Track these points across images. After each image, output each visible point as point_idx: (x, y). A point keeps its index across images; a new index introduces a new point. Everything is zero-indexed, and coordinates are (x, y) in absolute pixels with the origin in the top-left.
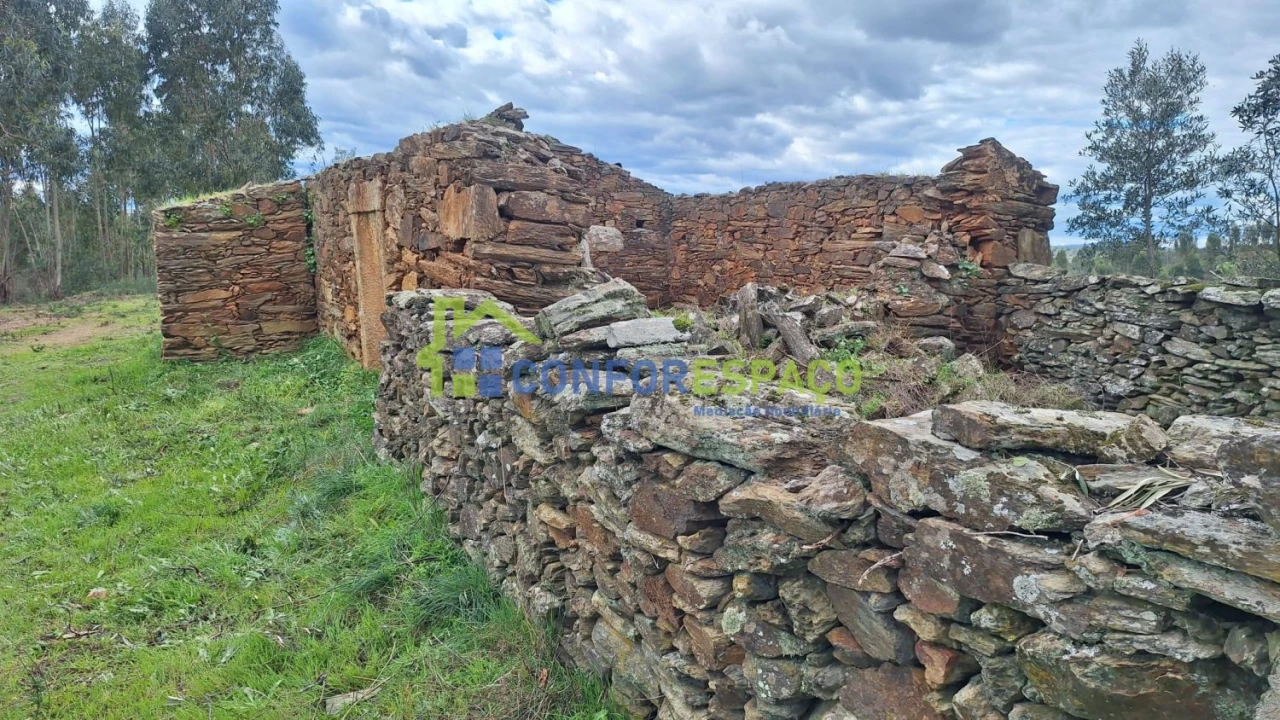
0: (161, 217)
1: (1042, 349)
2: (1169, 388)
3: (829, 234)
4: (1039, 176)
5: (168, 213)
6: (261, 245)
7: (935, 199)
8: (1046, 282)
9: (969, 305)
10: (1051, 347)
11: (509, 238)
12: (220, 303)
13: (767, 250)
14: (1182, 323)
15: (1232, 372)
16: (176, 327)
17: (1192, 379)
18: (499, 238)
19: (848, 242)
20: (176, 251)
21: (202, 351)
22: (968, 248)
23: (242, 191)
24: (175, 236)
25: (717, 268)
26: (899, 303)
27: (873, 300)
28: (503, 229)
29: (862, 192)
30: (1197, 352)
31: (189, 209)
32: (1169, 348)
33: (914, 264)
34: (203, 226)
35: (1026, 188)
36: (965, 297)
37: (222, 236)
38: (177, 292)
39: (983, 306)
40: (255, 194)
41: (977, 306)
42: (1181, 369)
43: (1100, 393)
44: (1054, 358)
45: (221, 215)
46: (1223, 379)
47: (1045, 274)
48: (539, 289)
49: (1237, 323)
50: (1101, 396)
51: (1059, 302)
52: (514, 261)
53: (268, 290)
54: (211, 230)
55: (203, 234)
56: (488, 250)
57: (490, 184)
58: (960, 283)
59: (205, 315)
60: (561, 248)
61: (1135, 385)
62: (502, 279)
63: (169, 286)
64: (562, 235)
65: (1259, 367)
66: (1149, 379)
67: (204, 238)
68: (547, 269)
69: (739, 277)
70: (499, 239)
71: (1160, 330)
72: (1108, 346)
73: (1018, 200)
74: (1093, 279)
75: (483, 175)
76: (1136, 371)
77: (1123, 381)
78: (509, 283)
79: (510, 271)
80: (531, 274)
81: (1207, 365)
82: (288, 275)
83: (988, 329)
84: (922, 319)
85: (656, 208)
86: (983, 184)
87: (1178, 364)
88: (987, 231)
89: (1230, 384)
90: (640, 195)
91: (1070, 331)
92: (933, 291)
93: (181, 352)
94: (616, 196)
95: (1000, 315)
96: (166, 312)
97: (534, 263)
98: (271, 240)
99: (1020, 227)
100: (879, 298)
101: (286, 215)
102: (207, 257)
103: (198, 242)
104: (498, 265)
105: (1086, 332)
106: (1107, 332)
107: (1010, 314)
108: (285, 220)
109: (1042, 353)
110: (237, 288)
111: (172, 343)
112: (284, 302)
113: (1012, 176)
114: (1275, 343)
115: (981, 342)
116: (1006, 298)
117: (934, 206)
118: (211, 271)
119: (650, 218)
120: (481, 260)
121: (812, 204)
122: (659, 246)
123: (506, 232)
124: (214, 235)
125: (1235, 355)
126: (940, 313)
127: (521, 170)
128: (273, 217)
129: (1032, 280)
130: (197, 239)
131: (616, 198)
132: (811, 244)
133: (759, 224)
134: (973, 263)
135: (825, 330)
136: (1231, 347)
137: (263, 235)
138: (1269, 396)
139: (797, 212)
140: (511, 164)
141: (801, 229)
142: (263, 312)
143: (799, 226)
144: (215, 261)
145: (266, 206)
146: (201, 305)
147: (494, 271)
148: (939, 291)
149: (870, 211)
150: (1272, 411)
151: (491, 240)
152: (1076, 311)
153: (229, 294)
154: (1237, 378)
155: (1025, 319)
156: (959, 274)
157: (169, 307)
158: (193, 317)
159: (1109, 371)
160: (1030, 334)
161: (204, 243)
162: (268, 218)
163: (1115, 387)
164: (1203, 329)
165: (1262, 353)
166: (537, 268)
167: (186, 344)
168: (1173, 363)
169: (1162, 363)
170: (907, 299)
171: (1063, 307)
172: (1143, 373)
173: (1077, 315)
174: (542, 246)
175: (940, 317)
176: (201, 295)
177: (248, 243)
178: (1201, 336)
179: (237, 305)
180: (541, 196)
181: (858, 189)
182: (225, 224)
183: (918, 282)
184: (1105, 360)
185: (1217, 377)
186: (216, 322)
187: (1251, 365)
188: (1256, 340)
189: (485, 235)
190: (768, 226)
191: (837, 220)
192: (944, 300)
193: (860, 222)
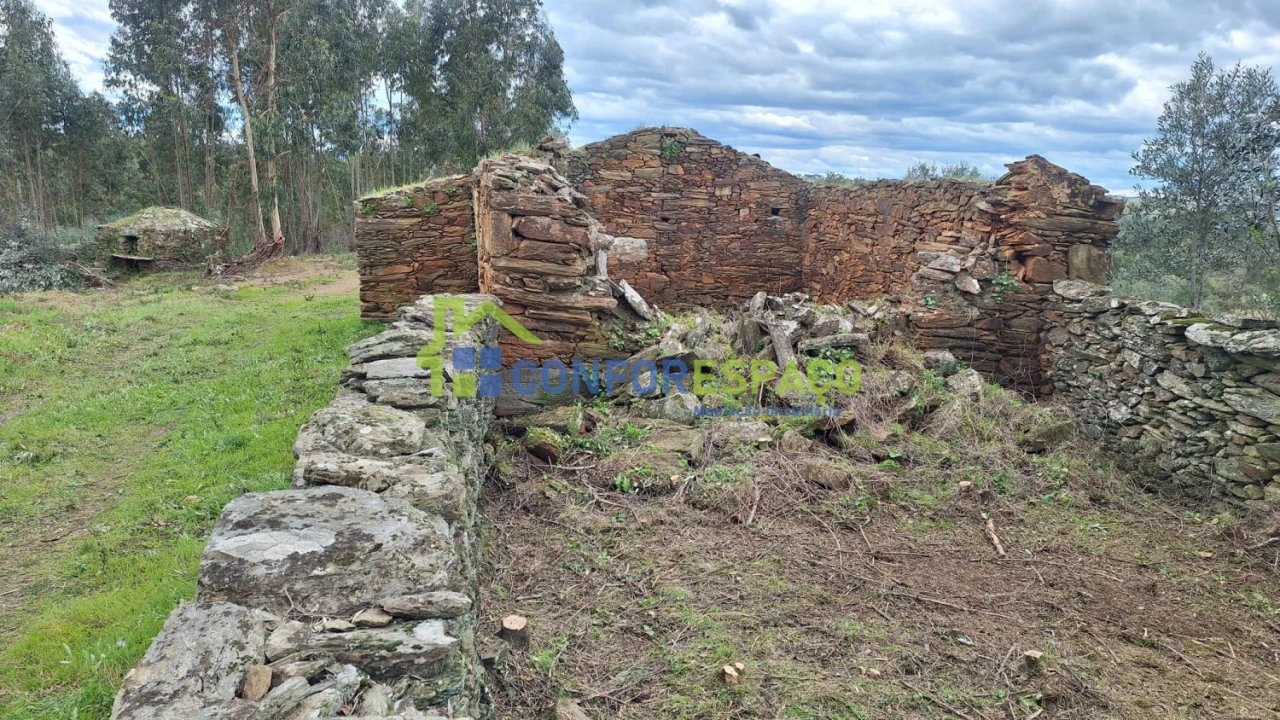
0: (360, 206)
1: (1068, 368)
2: (1158, 421)
3: (921, 234)
4: (1098, 192)
5: (365, 202)
6: (436, 230)
7: (987, 212)
8: (1079, 301)
9: (1004, 319)
10: (1075, 367)
11: (520, 254)
12: (402, 276)
13: (873, 245)
14: (1172, 356)
15: (1205, 410)
16: (370, 294)
17: (1174, 414)
18: (511, 254)
19: (933, 244)
20: (370, 234)
21: (389, 314)
22: (1013, 262)
23: (422, 185)
24: (370, 221)
25: (837, 258)
26: (920, 314)
27: (893, 310)
28: (516, 246)
29: (948, 196)
30: (1181, 387)
31: (381, 199)
32: (1159, 381)
33: (947, 276)
34: (392, 213)
35: (1080, 203)
36: (1000, 311)
37: (405, 222)
38: (372, 266)
39: (1024, 320)
40: (432, 187)
41: (1014, 320)
42: (1167, 403)
43: (1104, 418)
44: (1074, 378)
45: (404, 205)
46: (1199, 417)
47: (1079, 294)
48: (545, 295)
49: (1213, 362)
50: (1106, 421)
51: (1086, 323)
52: (525, 273)
53: (441, 267)
54: (398, 217)
55: (391, 220)
56: (502, 263)
57: (505, 210)
58: (992, 297)
59: (392, 285)
60: (565, 263)
61: (1132, 413)
62: (514, 287)
63: (365, 261)
64: (565, 252)
65: (1226, 409)
66: (1143, 409)
67: (392, 224)
68: (552, 280)
69: (852, 269)
70: (513, 254)
71: (1156, 361)
72: (1117, 372)
73: (1068, 215)
74: (1114, 304)
75: (498, 204)
76: (1133, 401)
77: (1124, 409)
78: (520, 290)
79: (521, 280)
80: (539, 284)
81: (1186, 402)
82: (456, 254)
83: (1029, 342)
84: (947, 331)
85: (793, 196)
86: (1022, 201)
87: (1164, 398)
88: (1028, 247)
89: (1205, 423)
90: (778, 184)
91: (1090, 353)
92: (966, 303)
93: (373, 314)
94: (752, 185)
95: (1040, 330)
96: (363, 282)
97: (542, 274)
98: (444, 225)
99: (1073, 243)
100: (902, 309)
101: (456, 204)
102: (394, 239)
103: (387, 226)
104: (512, 276)
105: (1102, 356)
106: (1119, 358)
107: (1049, 330)
108: (455, 209)
109: (1068, 372)
110: (417, 265)
111: (367, 307)
112: (453, 277)
113: (1061, 193)
114: (1238, 387)
115: (1018, 356)
116: (1047, 313)
117: (986, 219)
118: (397, 251)
119: (786, 206)
120: (499, 271)
121: (909, 203)
122: (794, 233)
123: (518, 249)
124: (400, 221)
125: (1209, 394)
126: (969, 325)
127: (529, 199)
128: (445, 206)
129: (1068, 299)
130: (386, 224)
131: (752, 187)
132: (907, 243)
133: (869, 219)
134: (1013, 278)
135: (814, 341)
136: (1207, 386)
137: (437, 221)
138: (1232, 439)
139: (898, 210)
140: (522, 194)
141: (900, 227)
142: (437, 285)
143: (899, 224)
144: (400, 242)
145: (440, 197)
146: (389, 278)
147: (508, 280)
148: (972, 304)
149: (954, 215)
150: (1232, 455)
151: (507, 255)
152: (1098, 334)
153: (410, 269)
154: (1211, 418)
155: (1059, 336)
156: (992, 288)
157: (365, 278)
158: (383, 287)
159: (1116, 397)
160: (1061, 352)
161: (392, 227)
162: (441, 207)
163: (1116, 413)
164: (1187, 365)
165: (1228, 396)
166: (544, 278)
167: (377, 308)
168: (1162, 396)
169: (1152, 394)
170: (930, 311)
171: (1087, 329)
172: (1139, 403)
173: (1099, 337)
174: (548, 261)
175: (969, 329)
176: (388, 270)
177: (425, 227)
178: (1185, 372)
179: (416, 278)
180: (546, 220)
181: (945, 192)
182: (408, 212)
183: (951, 294)
184: (1114, 386)
185: (1193, 414)
186: (400, 292)
187: (1220, 407)
188: (1224, 381)
189: (500, 251)
190: (876, 222)
191: (928, 221)
192: (974, 313)
193: (945, 225)
